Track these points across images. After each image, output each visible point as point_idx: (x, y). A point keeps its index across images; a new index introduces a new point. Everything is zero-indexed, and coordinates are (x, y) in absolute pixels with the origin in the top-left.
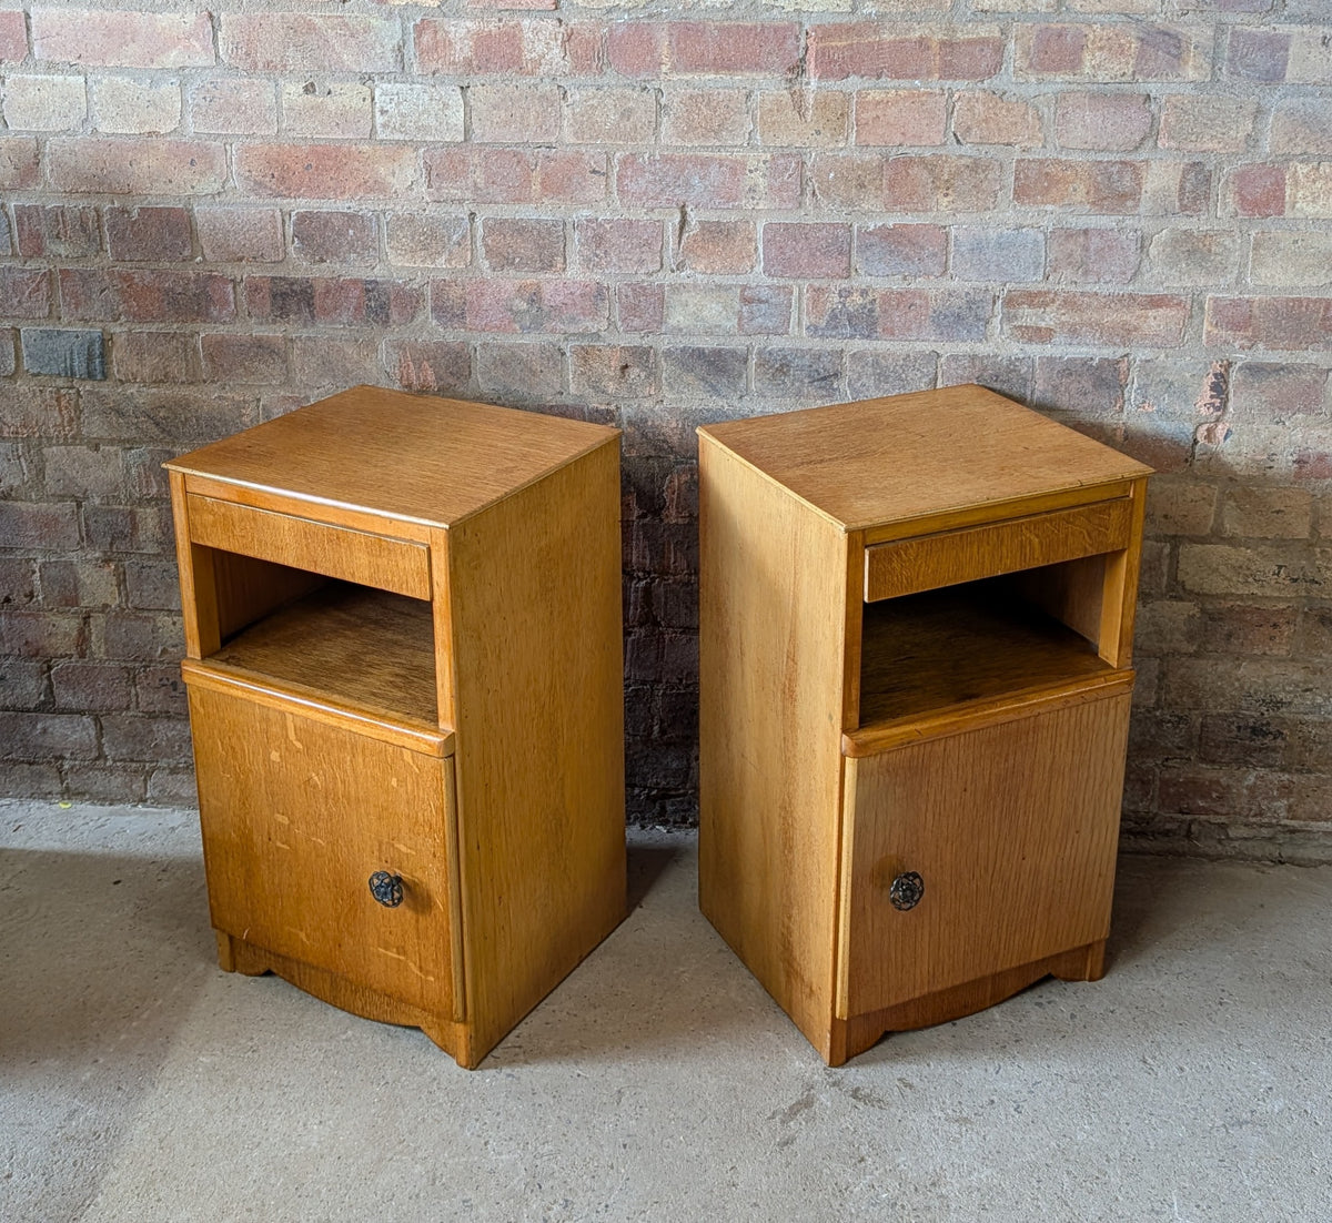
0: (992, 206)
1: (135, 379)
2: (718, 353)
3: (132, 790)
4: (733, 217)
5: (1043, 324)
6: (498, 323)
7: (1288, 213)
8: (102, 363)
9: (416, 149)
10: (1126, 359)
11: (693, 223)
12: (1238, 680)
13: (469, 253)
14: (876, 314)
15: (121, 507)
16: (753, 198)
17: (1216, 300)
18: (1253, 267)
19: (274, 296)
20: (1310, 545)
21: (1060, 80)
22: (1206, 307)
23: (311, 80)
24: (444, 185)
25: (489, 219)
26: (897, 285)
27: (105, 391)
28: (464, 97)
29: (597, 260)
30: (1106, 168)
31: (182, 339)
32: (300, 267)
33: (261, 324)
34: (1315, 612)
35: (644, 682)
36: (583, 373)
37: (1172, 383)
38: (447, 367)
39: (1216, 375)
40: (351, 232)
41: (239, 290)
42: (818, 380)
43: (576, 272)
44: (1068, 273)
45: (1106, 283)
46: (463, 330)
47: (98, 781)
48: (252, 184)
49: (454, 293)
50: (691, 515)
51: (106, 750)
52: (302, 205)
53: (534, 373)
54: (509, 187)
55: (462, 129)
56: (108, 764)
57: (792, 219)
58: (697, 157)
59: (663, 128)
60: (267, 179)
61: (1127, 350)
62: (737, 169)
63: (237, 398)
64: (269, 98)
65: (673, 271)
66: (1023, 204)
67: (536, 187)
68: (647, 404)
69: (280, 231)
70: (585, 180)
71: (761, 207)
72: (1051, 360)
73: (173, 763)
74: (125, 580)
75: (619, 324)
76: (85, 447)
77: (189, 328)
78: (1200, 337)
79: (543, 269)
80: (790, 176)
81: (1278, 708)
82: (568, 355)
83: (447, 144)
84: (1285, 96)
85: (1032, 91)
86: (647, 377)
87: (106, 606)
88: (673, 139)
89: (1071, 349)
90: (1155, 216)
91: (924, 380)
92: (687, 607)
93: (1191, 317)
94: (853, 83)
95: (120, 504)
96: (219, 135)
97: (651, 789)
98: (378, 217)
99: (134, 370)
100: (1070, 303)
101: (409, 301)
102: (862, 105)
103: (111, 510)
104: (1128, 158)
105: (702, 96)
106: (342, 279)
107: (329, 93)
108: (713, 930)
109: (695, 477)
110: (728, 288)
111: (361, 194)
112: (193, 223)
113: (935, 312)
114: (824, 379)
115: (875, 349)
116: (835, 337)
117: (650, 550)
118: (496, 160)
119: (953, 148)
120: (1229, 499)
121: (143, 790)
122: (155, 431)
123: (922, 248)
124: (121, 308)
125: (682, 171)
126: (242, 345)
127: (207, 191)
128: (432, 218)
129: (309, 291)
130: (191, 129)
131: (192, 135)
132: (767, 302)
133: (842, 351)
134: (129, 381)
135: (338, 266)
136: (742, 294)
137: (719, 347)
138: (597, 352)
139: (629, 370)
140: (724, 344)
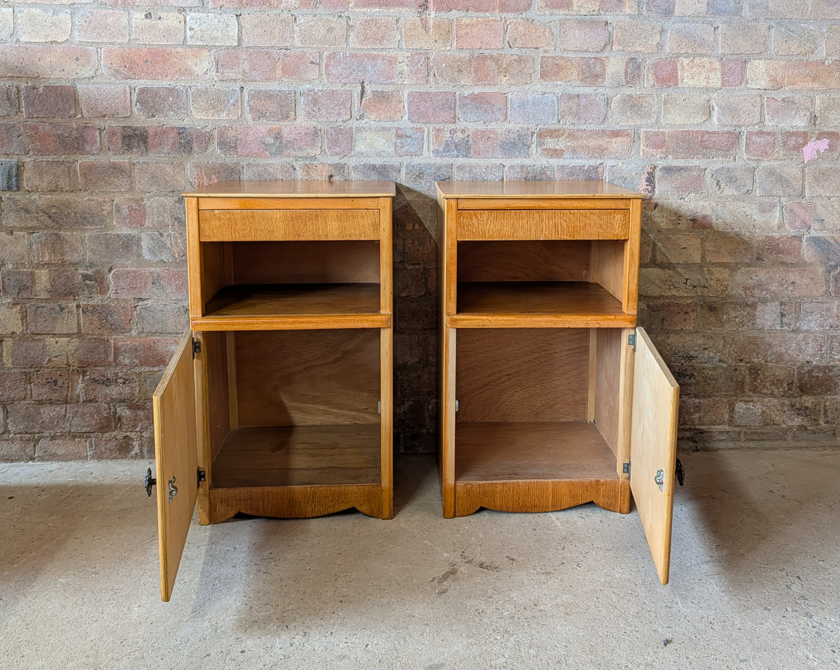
0: (529, 82)
1: (37, 189)
2: (384, 167)
3: (25, 453)
4: (390, 88)
5: (558, 147)
6: (257, 151)
7: (680, 85)
8: (17, 180)
9: (210, 51)
10: (602, 165)
11: (368, 92)
12: (669, 345)
13: (240, 110)
14: (470, 143)
15: (26, 270)
16: (401, 78)
17: (646, 132)
18: (664, 114)
19: (124, 138)
20: (701, 267)
21: (562, 13)
22: (641, 136)
23: (149, 11)
24: (226, 71)
25: (251, 90)
26: (480, 126)
27: (18, 197)
28: (238, 20)
29: (314, 113)
30: (587, 61)
31: (67, 165)
32: (140, 120)
33: (116, 155)
34: (706, 304)
37: (626, 178)
38: (227, 178)
39: (648, 173)
40: (171, 99)
41: (103, 134)
43: (302, 121)
44: (570, 119)
45: (590, 124)
46: (236, 156)
47: (4, 448)
48: (113, 71)
49: (231, 134)
51: (10, 427)
52: (142, 83)
54: (263, 72)
55: (237, 39)
56: (10, 436)
57: (423, 90)
58: (370, 55)
59: (350, 38)
60: (122, 69)
61: (602, 161)
62: (392, 61)
63: (100, 199)
64: (124, 21)
65: (357, 120)
66: (545, 81)
67: (279, 72)
69: (129, 99)
70: (307, 68)
71: (406, 83)
72: (563, 167)
73: (53, 432)
74: (26, 316)
75: (327, 150)
76: (4, 233)
77: (72, 158)
78: (639, 152)
79: (283, 119)
80: (421, 65)
81: (691, 360)
82: (298, 169)
83: (228, 48)
84: (675, 22)
85: (548, 19)
87: (13, 333)
88: (356, 45)
89: (573, 161)
90: (613, 87)
91: (496, 179)
93: (634, 142)
94: (454, 14)
95: (25, 268)
96: (94, 42)
98: (187, 90)
99: (37, 184)
100: (571, 135)
101: (205, 139)
102: (459, 26)
103: (19, 272)
104: (598, 56)
105: (372, 20)
106: (164, 127)
107: (160, 18)
110: (389, 129)
111: (177, 77)
112: (76, 95)
113: (501, 141)
115: (470, 163)
116: (448, 156)
118: (256, 56)
119: (508, 51)
120: (659, 242)
121: (32, 452)
122: (48, 221)
123: (493, 105)
124: (30, 146)
125: (362, 62)
126: (104, 167)
127: (85, 76)
128: (218, 90)
129: (145, 134)
130: (77, 38)
131: (77, 43)
132: (410, 137)
133: (452, 164)
134: (33, 191)
135: (162, 119)
136: (397, 133)
137: (384, 163)
138: (315, 167)
139: (333, 177)
140: (387, 162)
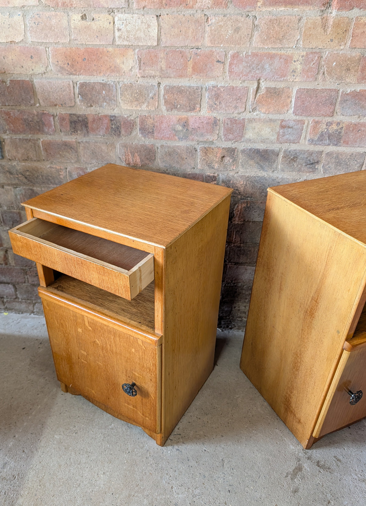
1: (15, 159)
2: (266, 151)
3: (29, 309)
4: (282, 85)
6: (168, 136)
8: (1, 152)
9: (134, 50)
11: (263, 88)
13: (157, 102)
14: (342, 134)
15: (15, 211)
16: (294, 76)
19: (71, 122)
23: (84, 13)
24: (147, 68)
25: (166, 86)
26: (354, 120)
27: (4, 164)
28: (158, 21)
29: (215, 106)
31: (33, 142)
32: (82, 109)
33: (66, 135)
36: (204, 159)
38: (145, 156)
40: (104, 92)
41: (56, 119)
42: (309, 164)
43: (205, 112)
46: (152, 139)
47: (17, 306)
48: (59, 68)
49: (150, 122)
50: (244, 221)
51: (19, 296)
52: (82, 78)
53: (183, 159)
54: (177, 69)
55: (156, 39)
56: (20, 300)
57: (311, 86)
58: (269, 54)
59: (254, 38)
60: (66, 66)
62: (288, 60)
63: (57, 167)
64: (65, 22)
65: (250, 112)
67: (190, 70)
68: (231, 174)
69: (72, 92)
70: (213, 66)
71: (297, 80)
75: (223, 137)
77: (36, 137)
79: (190, 110)
80: (314, 64)
82: (198, 151)
83: (149, 47)
86: (233, 162)
88: (259, 44)
91: (357, 165)
92: (238, 256)
94: (355, 13)
95: (14, 209)
96: (43, 42)
98: (116, 85)
99: (15, 155)
101: (130, 125)
102: (357, 25)
103: (11, 212)
105: (277, 20)
106: (100, 115)
107: (93, 20)
108: (246, 377)
109: (249, 205)
110: (275, 121)
111: (108, 73)
112: (34, 88)
114: (312, 164)
115: (338, 150)
116: (321, 145)
118: (172, 55)
121: (33, 309)
122: (25, 180)
124: (6, 127)
125: (261, 61)
126: (58, 145)
127: (39, 72)
128: (141, 85)
129: (86, 120)
130: (30, 40)
131: (30, 42)
132: (292, 127)
133: (323, 151)
134: (13, 159)
135: (98, 109)
136: (281, 124)
137: (267, 148)
138: (212, 150)
139: (225, 158)
140: (269, 147)
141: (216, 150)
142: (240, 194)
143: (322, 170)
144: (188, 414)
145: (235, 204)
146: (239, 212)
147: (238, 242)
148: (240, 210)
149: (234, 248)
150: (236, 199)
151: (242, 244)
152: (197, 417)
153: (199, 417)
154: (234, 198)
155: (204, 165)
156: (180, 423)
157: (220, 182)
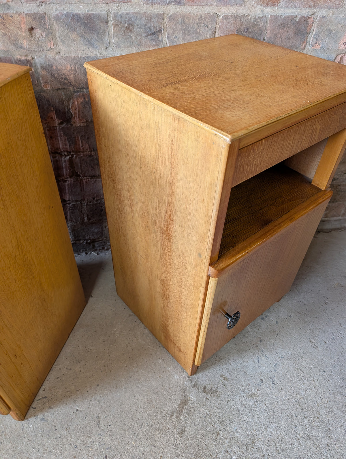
2: (89, 17)
10: (313, 16)
35: (77, 201)
36: (4, 34)
37: (332, 31)
42: (151, 35)
50: (87, 121)
61: (315, 11)
68: (51, 55)
72: (276, 17)
86: (47, 35)
89: (287, 10)
91: (209, 32)
92: (92, 167)
97: (87, 240)
109: (86, 99)
114: (154, 33)
115: (183, 12)
116: (159, 4)
117: (69, 141)
133: (164, 14)
137: (89, 12)
138: (11, 18)
139: (35, 31)
140: (92, 10)
141: (17, 18)
142: (71, 85)
143: (168, 42)
144: (56, 367)
145: (69, 100)
146: (77, 110)
147: (87, 150)
148: (77, 107)
149: (84, 158)
150: (68, 93)
151: (93, 153)
152: (67, 369)
153: (69, 368)
154: (66, 90)
155: (8, 44)
156: (46, 382)
157: (38, 68)
